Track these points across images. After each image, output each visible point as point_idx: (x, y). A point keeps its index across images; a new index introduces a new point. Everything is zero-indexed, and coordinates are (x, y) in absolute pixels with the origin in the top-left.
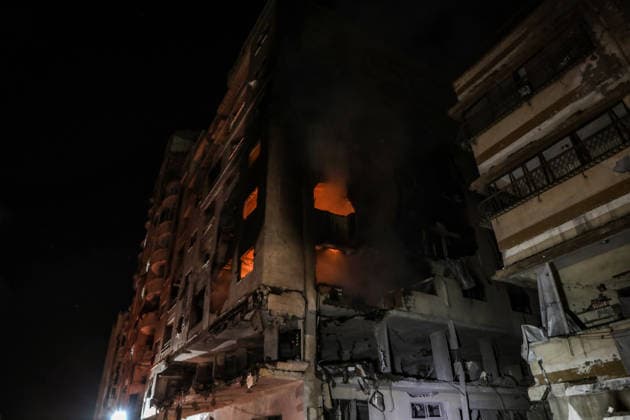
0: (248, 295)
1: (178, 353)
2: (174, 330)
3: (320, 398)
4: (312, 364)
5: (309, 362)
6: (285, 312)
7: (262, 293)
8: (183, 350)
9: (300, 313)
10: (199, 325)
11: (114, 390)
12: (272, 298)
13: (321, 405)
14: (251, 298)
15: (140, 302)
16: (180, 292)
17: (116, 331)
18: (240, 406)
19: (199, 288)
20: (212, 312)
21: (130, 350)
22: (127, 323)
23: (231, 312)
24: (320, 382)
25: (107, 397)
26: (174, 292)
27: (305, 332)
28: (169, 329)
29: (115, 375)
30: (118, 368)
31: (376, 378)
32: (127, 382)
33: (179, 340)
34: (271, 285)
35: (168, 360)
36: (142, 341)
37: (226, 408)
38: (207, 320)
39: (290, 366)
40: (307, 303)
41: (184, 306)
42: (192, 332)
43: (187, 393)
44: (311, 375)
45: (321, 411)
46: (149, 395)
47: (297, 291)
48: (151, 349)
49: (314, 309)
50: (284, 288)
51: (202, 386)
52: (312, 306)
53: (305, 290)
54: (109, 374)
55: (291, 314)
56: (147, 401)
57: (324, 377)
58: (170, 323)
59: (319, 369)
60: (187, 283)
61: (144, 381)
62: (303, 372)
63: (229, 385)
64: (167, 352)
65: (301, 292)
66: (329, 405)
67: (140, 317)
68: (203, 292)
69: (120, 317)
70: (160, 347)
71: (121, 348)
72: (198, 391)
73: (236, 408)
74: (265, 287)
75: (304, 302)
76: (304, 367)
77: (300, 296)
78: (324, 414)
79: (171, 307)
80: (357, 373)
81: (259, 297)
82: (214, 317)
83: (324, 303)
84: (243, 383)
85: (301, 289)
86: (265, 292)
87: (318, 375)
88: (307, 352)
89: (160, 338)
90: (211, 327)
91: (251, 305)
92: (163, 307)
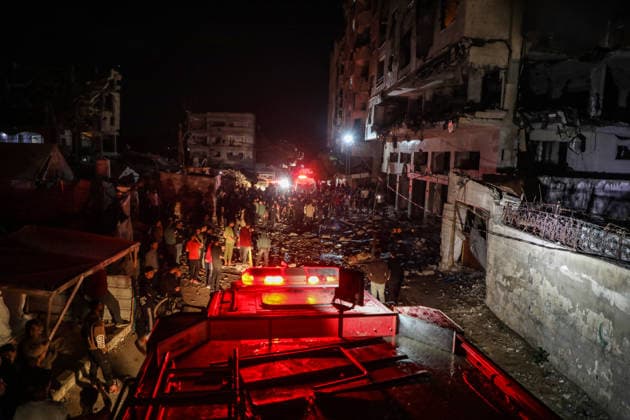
0: (450, 46)
1: (390, 90)
2: (386, 68)
3: (516, 142)
4: (511, 112)
5: (507, 110)
6: (486, 64)
7: (463, 46)
8: (396, 87)
9: (502, 64)
10: (408, 67)
11: (341, 113)
12: (473, 51)
13: (515, 147)
14: (453, 50)
15: (352, 34)
16: (388, 31)
17: (334, 59)
18: (445, 139)
19: (406, 28)
20: (418, 56)
21: (348, 79)
22: (343, 53)
23: (436, 59)
24: (517, 128)
25: (336, 116)
26: (383, 30)
27: (506, 82)
28: (381, 65)
29: (339, 99)
30: (341, 93)
31: (578, 123)
32: (350, 108)
33: (390, 78)
34: (473, 37)
35: (383, 94)
36: (358, 71)
37: (434, 140)
38: (414, 64)
39: (488, 114)
40: (511, 52)
41: (393, 46)
42: (401, 73)
43: (400, 126)
44: (509, 121)
45: (515, 153)
46: (370, 122)
47: (501, 40)
48: (367, 80)
49: (519, 57)
50: (488, 38)
51: (412, 122)
52: (516, 55)
53: (510, 38)
54: (334, 97)
55: (492, 65)
56: (369, 127)
57: (522, 123)
58: (381, 59)
59: (518, 115)
60: (394, 22)
61: (364, 108)
62: (501, 119)
63: (434, 126)
64: (381, 87)
65: (505, 41)
66: (523, 148)
67: (355, 51)
68: (409, 34)
69: (336, 45)
70: (375, 82)
71: (341, 77)
72: (409, 126)
73: (442, 141)
74: (467, 39)
75: (507, 51)
76: (502, 115)
77: (505, 45)
78: (518, 155)
79: (381, 45)
80: (558, 119)
81: (461, 51)
82: (420, 62)
83: (531, 50)
84: (445, 127)
85: (506, 37)
86: (467, 45)
87: (516, 121)
88: (507, 101)
89: (374, 72)
90: (418, 71)
91: (453, 57)
92: (374, 43)
